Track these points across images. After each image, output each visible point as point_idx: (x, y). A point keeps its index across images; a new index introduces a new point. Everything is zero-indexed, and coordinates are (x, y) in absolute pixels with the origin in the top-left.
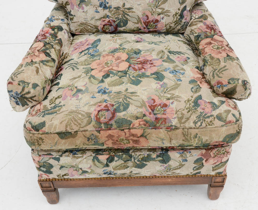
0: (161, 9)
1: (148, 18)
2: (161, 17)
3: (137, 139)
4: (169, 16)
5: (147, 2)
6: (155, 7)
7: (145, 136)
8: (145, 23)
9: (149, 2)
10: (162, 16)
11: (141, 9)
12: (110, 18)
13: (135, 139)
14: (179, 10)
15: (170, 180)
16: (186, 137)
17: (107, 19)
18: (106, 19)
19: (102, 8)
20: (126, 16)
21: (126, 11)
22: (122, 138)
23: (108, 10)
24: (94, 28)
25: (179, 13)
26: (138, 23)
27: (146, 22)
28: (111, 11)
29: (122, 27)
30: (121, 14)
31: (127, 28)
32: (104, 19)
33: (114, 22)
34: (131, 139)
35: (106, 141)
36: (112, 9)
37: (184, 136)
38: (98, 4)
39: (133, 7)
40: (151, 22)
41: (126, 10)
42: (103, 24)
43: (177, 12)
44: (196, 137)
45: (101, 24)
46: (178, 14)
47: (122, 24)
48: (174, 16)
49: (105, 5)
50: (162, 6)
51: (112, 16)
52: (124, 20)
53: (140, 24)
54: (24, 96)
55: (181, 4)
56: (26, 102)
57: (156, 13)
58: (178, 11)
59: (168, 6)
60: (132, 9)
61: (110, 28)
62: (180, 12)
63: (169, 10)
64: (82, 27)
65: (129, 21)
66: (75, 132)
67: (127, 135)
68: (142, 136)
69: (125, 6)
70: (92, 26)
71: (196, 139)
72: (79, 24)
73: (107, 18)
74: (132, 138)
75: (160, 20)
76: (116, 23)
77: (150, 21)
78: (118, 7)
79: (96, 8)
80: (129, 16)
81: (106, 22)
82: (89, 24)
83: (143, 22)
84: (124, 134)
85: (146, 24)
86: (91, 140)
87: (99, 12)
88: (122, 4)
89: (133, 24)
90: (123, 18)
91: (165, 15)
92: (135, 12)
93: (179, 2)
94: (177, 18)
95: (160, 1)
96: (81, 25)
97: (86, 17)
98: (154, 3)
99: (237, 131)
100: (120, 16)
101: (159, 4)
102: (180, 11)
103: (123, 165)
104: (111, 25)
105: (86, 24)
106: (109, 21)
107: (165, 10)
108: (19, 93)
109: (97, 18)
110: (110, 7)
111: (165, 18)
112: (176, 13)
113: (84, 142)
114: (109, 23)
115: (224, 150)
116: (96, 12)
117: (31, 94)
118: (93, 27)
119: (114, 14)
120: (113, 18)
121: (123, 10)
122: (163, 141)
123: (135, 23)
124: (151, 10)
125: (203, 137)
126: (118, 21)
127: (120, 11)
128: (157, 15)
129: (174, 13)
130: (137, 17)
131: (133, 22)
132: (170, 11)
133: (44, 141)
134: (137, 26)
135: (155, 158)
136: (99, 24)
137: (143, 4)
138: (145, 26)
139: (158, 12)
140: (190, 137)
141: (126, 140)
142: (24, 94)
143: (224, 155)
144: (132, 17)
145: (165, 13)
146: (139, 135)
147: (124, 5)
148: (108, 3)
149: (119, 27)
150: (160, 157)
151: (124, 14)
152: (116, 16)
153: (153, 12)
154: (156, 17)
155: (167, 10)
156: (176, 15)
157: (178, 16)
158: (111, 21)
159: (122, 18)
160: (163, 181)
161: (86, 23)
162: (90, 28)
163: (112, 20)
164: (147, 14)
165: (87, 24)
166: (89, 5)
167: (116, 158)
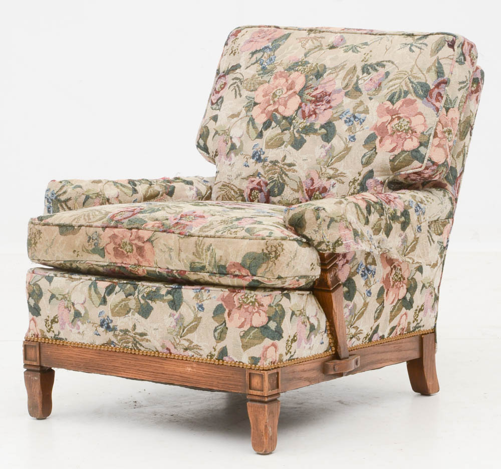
0: (333, 169)
1: (313, 183)
2: (332, 183)
3: (142, 245)
4: (343, 183)
5: (317, 157)
6: (326, 166)
7: (152, 241)
8: (307, 192)
9: (320, 157)
10: (332, 181)
11: (306, 167)
12: (262, 178)
13: (140, 244)
14: (360, 175)
15: (189, 369)
16: (198, 248)
17: (257, 180)
18: (255, 178)
19: (254, 161)
20: (283, 176)
21: (285, 169)
22: (125, 240)
23: (261, 164)
24: (239, 194)
25: (358, 179)
26: (297, 191)
27: (309, 189)
28: (265, 166)
29: (276, 196)
30: (277, 172)
31: (282, 199)
32: (253, 179)
33: (267, 184)
34: (136, 244)
35: (107, 245)
36: (268, 163)
37: (196, 247)
38: (251, 154)
39: (296, 163)
40: (317, 191)
41: (286, 167)
42: (251, 188)
43: (356, 179)
44: (208, 249)
45: (247, 187)
46: (357, 181)
47: (276, 190)
48: (351, 184)
49: (259, 156)
50: (335, 166)
51: (265, 174)
52: (280, 182)
53: (300, 192)
54: (59, 198)
55: (364, 164)
56: (59, 208)
57: (326, 175)
58: (357, 177)
59: (344, 166)
60: (294, 165)
61: (259, 196)
62: (361, 178)
63: (344, 172)
64: (224, 192)
65: (286, 186)
66: (79, 226)
67: (133, 237)
68: (149, 240)
69: (285, 161)
70: (236, 190)
71: (209, 253)
72: (220, 186)
73: (258, 178)
74: (136, 242)
75: (330, 188)
76: (269, 187)
77: (315, 188)
78: (276, 161)
79: (246, 160)
80: (288, 177)
81: (254, 184)
82: (232, 186)
83: (306, 190)
84: (130, 235)
85: (310, 193)
86: (91, 241)
87: (249, 167)
88: (282, 156)
89: (292, 192)
90: (279, 180)
91: (337, 180)
92: (296, 172)
93: (362, 162)
94: (355, 189)
95: (335, 157)
96: (222, 187)
97: (230, 173)
98: (326, 160)
99: (263, 250)
100: (276, 176)
101: (332, 161)
102: (362, 176)
103: (123, 303)
104: (261, 191)
105: (228, 186)
106: (259, 184)
107: (339, 172)
108: (55, 192)
109: (244, 175)
110: (265, 160)
111: (337, 185)
112: (354, 179)
113: (84, 244)
114: (259, 187)
115: (253, 296)
116: (245, 165)
117: (67, 194)
118: (237, 193)
119: (268, 171)
120: (265, 178)
121: (282, 166)
122: (171, 253)
123: (294, 190)
124: (319, 170)
125: (217, 251)
126: (272, 184)
127: (277, 167)
128: (326, 179)
129: (351, 179)
130: (298, 180)
131: (292, 189)
132: (345, 175)
133: (42, 235)
134: (297, 197)
135: (163, 295)
136: (246, 186)
137: (310, 160)
138: (307, 197)
139: (328, 173)
140: (202, 249)
141: (129, 244)
142: (60, 195)
143: (255, 309)
144: (292, 179)
145: (339, 178)
146: (145, 240)
147: (285, 159)
148: (264, 153)
149: (273, 196)
150: (171, 294)
151: (283, 172)
152: (270, 176)
153: (322, 174)
154: (324, 183)
155: (341, 173)
156: (354, 183)
157: (356, 184)
158: (261, 182)
159: (277, 179)
160: (181, 369)
161: (229, 183)
162: (233, 194)
163: (264, 182)
164: (312, 177)
165: (230, 185)
166: (239, 155)
167: (117, 288)
